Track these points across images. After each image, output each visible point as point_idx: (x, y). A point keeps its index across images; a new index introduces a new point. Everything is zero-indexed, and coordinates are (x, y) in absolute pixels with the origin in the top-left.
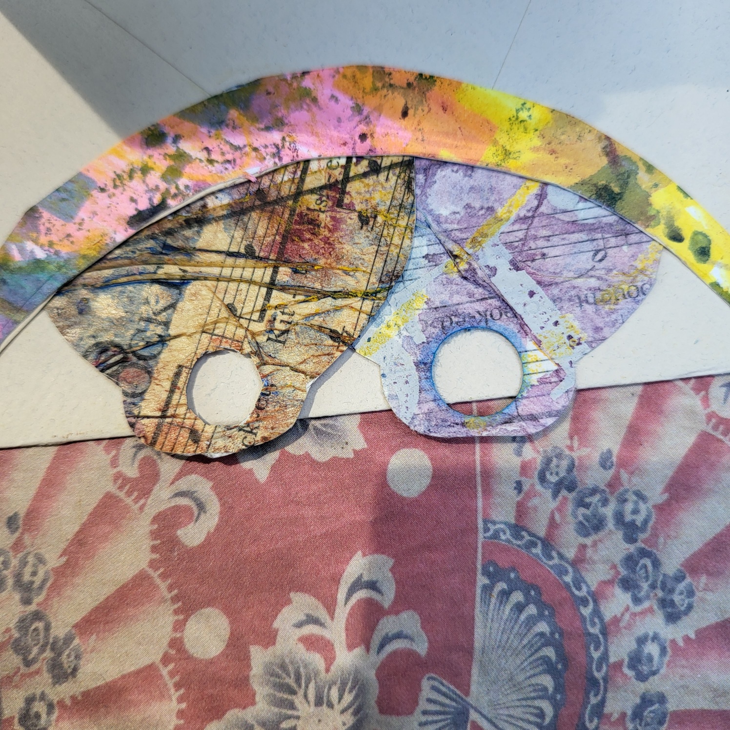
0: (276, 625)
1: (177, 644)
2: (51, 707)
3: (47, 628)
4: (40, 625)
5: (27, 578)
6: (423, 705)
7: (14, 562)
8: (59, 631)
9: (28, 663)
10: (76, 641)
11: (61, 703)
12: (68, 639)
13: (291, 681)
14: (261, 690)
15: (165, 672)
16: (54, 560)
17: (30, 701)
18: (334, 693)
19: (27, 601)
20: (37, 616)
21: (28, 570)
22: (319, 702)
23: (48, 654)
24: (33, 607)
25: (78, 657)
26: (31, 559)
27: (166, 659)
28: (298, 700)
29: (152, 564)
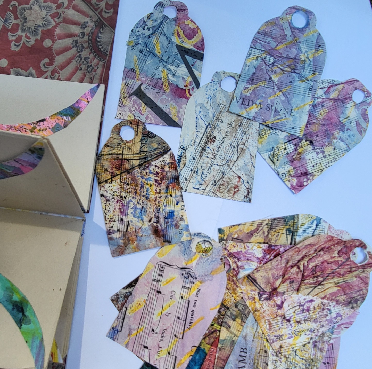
0: (34, 42)
1: (53, 42)
2: (79, 36)
3: (77, 50)
4: (78, 50)
5: (80, 59)
6: (12, 24)
7: (81, 62)
8: (75, 49)
9: (82, 44)
10: (72, 46)
11: (77, 36)
12: (73, 47)
13: (34, 32)
14: (40, 32)
15: (57, 38)
16: (74, 61)
17: (83, 38)
18: (27, 29)
19: (80, 55)
20: (79, 52)
21: (79, 60)
22: (30, 28)
23: (78, 45)
24: (79, 53)
25: (72, 44)
26: (78, 62)
27: (56, 40)
28: (33, 29)
29: (55, 57)
